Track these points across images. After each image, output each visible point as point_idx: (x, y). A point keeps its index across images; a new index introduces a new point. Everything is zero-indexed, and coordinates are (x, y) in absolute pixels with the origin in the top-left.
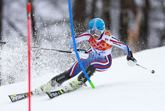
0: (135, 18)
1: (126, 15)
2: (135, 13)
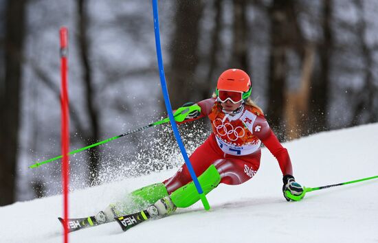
0: (301, 67)
1: (283, 59)
2: (302, 55)
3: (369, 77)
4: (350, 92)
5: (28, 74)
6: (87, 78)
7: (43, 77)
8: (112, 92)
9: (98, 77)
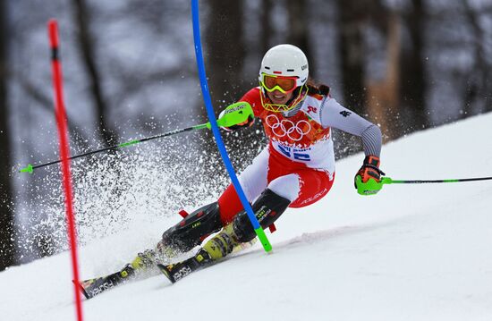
3: (479, 52)
4: (456, 74)
5: (16, 93)
6: (95, 90)
7: (36, 95)
8: (132, 105)
9: (110, 87)
